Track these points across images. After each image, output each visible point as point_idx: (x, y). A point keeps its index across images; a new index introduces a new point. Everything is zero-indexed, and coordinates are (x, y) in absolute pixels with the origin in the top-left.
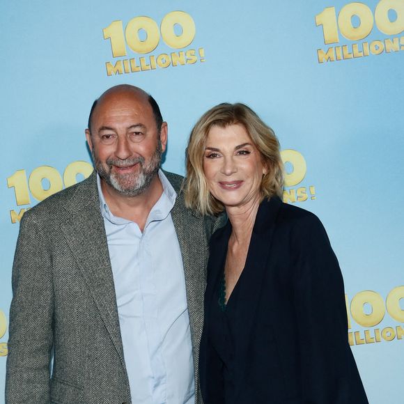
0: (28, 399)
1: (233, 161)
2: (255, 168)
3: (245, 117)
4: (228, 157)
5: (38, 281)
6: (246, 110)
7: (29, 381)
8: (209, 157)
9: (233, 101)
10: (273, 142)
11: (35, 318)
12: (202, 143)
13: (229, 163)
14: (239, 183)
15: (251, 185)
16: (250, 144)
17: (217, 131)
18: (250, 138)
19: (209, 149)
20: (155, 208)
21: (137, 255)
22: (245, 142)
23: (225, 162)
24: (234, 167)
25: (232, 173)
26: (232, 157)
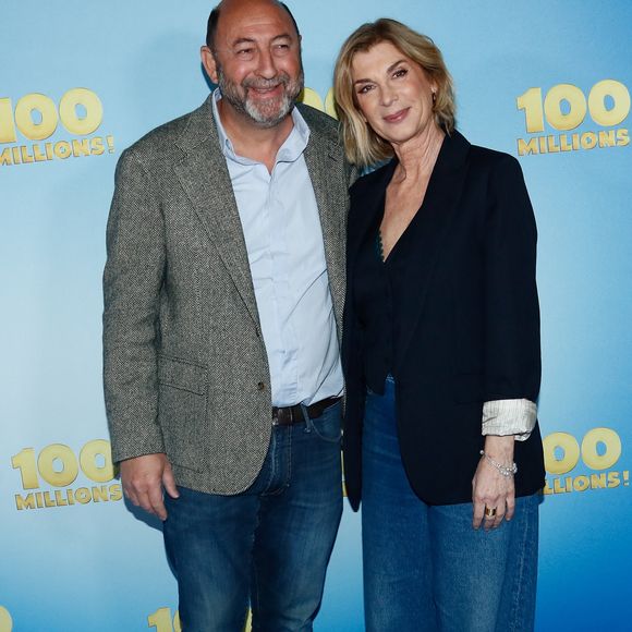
0: (133, 380)
1: (390, 87)
2: (419, 87)
3: (389, 31)
4: (383, 84)
5: (144, 236)
6: (390, 23)
7: (133, 359)
8: (361, 92)
9: (372, 19)
10: (432, 50)
11: (141, 281)
12: (346, 78)
13: (386, 91)
14: (405, 112)
15: (420, 111)
16: (405, 61)
17: (361, 60)
18: (404, 53)
19: (358, 82)
20: (284, 146)
21: (267, 204)
22: (397, 60)
23: (381, 91)
24: (393, 95)
25: (391, 102)
26: (387, 83)
